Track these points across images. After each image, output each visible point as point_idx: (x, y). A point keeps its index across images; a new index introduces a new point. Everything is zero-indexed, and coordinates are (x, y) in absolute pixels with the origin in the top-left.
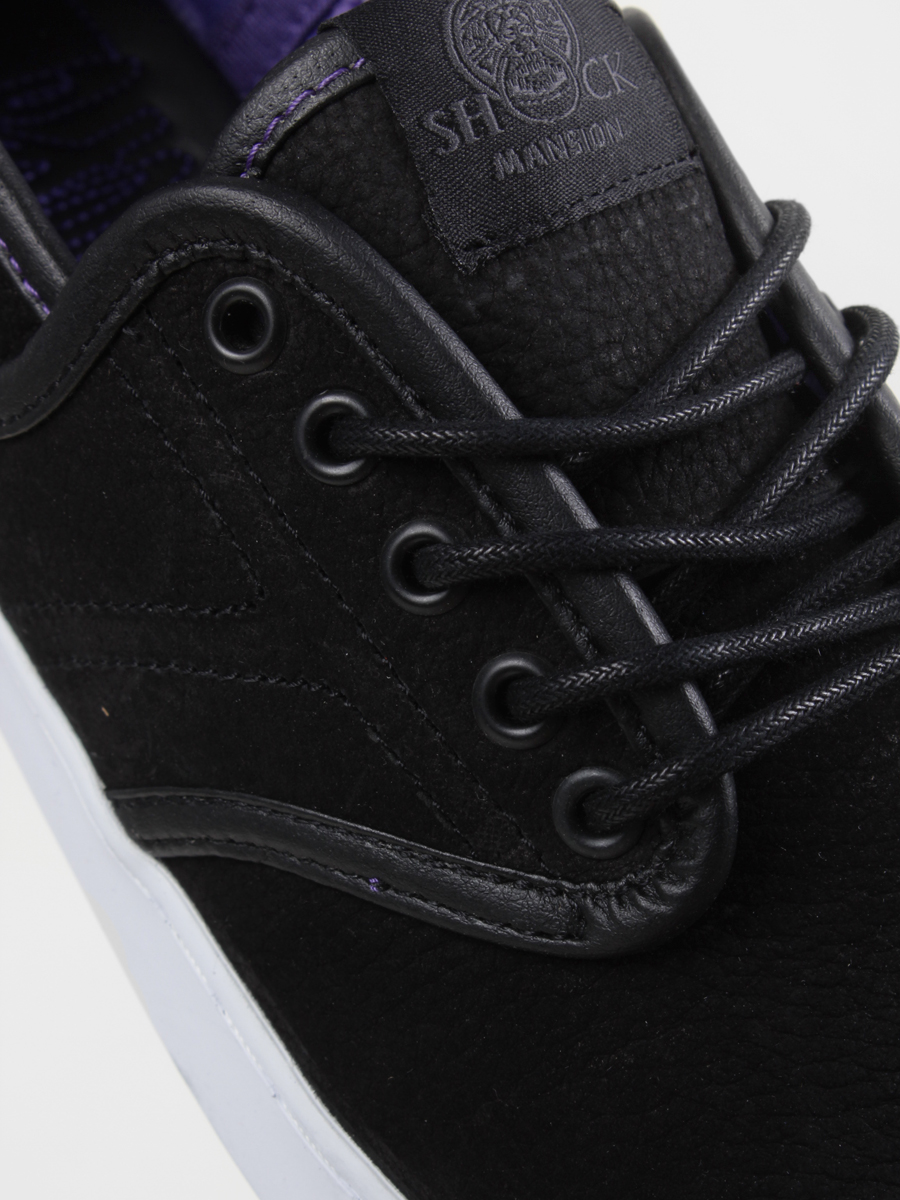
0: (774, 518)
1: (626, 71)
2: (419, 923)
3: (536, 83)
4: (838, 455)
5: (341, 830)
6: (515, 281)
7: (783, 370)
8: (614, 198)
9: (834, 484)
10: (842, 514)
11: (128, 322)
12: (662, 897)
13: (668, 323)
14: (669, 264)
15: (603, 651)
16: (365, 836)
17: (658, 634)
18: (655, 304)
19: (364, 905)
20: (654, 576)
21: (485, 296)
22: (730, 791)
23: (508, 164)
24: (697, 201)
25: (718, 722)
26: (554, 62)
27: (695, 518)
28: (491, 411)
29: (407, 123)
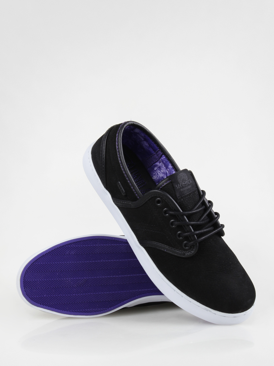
0: (203, 221)
1: (191, 181)
2: (169, 254)
3: (184, 182)
4: (207, 215)
5: (163, 245)
6: (182, 200)
7: (204, 207)
8: (190, 193)
9: (207, 217)
10: (208, 220)
11: (148, 200)
12: (191, 252)
13: (194, 203)
14: (194, 198)
15: (188, 232)
16: (165, 246)
17: (193, 231)
18: (193, 202)
19: (164, 252)
20: (192, 225)
21: (180, 201)
22: (198, 244)
23: (182, 190)
24: (197, 192)
25: (197, 238)
26: (186, 181)
27: (196, 220)
28: (180, 211)
29: (174, 186)
